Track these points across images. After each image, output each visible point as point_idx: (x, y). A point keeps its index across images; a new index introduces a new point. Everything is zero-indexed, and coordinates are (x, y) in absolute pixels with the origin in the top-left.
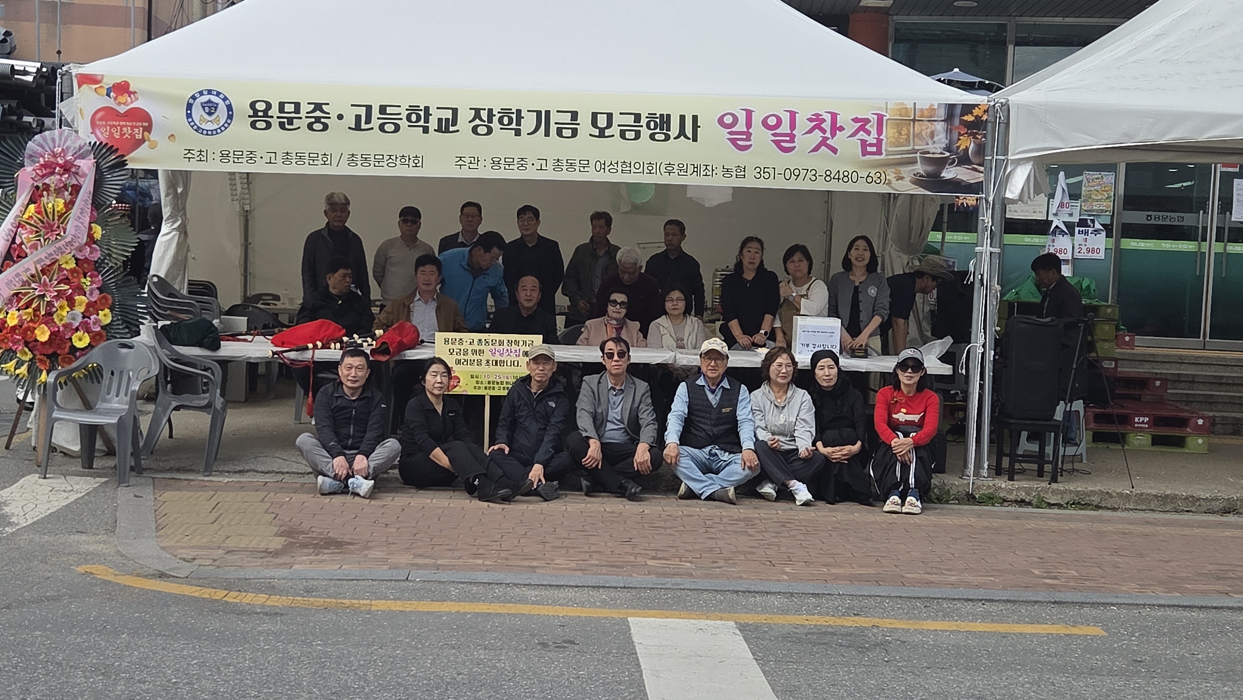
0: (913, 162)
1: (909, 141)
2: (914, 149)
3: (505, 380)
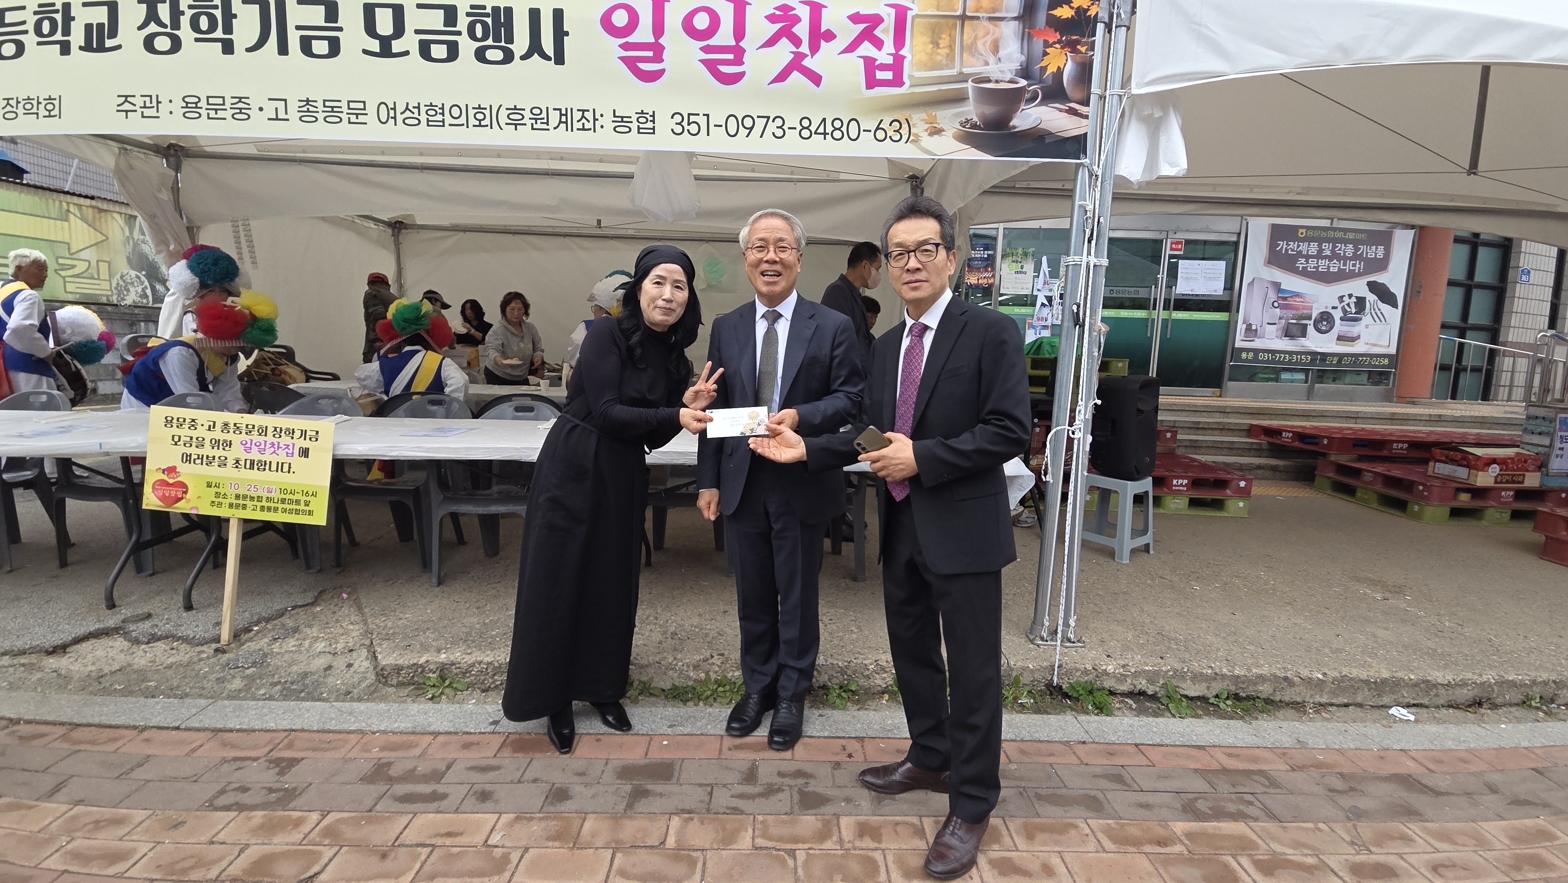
0: (958, 98)
1: (953, 59)
2: (961, 73)
3: (266, 494)
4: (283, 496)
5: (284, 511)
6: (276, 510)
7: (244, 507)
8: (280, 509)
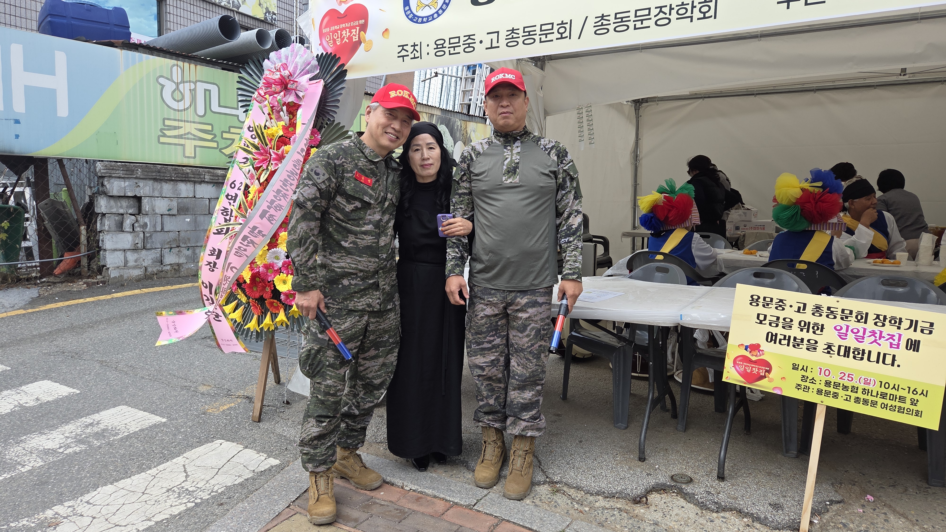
3: (862, 386)
4: (883, 390)
5: (885, 406)
6: (874, 404)
7: (836, 395)
8: (879, 404)
